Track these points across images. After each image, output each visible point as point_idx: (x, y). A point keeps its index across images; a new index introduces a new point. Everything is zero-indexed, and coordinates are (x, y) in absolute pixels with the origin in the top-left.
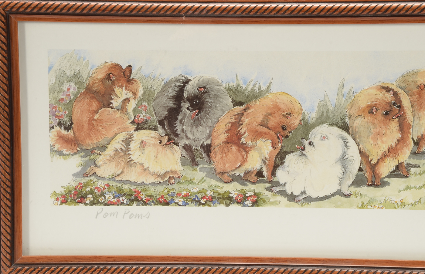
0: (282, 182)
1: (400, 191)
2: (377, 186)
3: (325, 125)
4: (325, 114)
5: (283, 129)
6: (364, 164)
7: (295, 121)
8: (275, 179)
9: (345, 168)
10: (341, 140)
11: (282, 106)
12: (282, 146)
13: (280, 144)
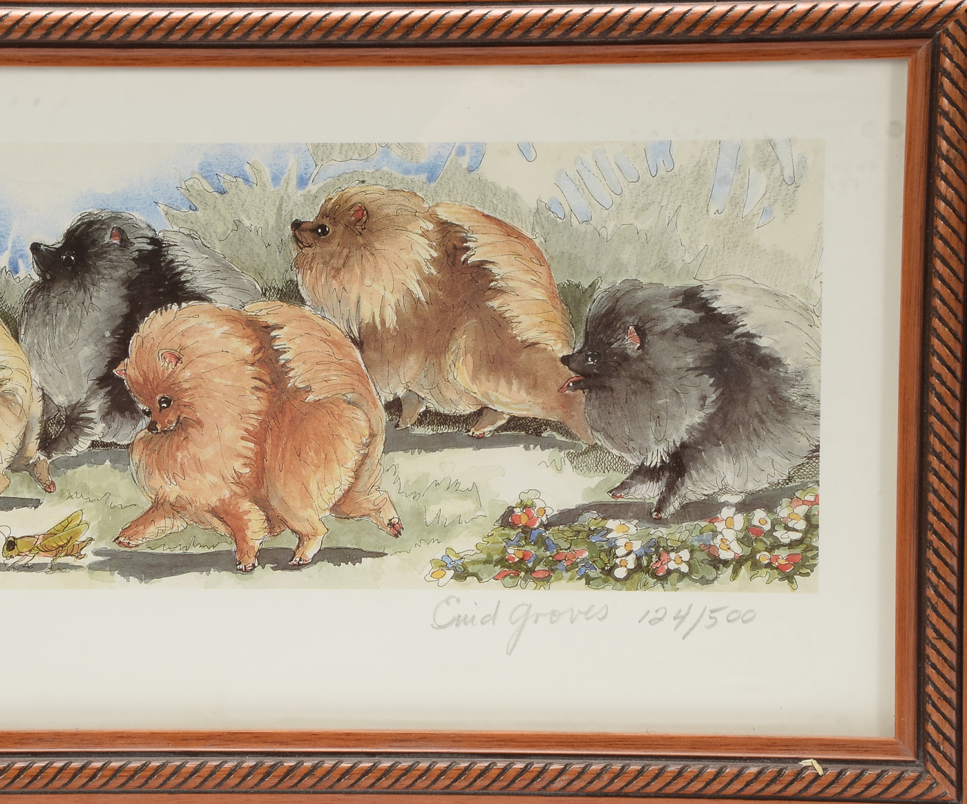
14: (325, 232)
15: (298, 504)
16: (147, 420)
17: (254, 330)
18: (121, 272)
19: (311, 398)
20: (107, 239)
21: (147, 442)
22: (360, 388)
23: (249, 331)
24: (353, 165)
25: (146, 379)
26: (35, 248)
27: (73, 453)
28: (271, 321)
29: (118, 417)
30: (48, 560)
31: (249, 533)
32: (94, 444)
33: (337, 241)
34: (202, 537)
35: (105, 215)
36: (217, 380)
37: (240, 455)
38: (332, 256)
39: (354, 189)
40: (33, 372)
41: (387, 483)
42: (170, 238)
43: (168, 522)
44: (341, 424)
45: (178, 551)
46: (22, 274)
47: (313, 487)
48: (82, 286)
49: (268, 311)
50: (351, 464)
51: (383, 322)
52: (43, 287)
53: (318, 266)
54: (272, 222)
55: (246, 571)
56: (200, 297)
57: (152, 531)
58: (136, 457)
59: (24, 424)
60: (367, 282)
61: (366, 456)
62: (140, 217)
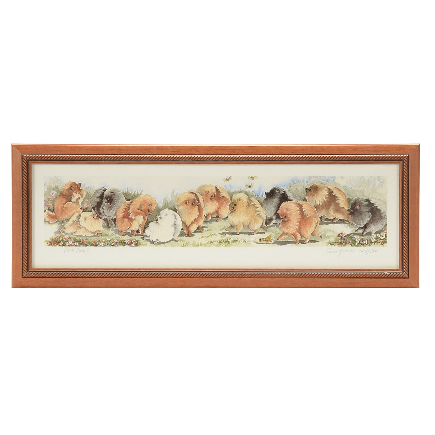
0: (148, 235)
1: (199, 238)
2: (189, 236)
3: (166, 209)
4: (166, 204)
5: (148, 211)
6: (184, 227)
7: (153, 208)
8: (145, 234)
9: (175, 228)
10: (173, 216)
11: (148, 201)
12: (148, 219)
13: (147, 218)
14: (311, 190)
15: (306, 233)
16: (282, 220)
17: (299, 206)
18: (279, 196)
19: (308, 216)
20: (277, 191)
21: (282, 223)
22: (316, 215)
23: (298, 206)
24: (315, 180)
25: (282, 213)
26: (266, 193)
27: (270, 225)
28: (302, 204)
29: (278, 219)
30: (266, 242)
31: (298, 238)
32: (274, 224)
33: (312, 191)
34: (290, 238)
35: (276, 188)
36: (293, 213)
37: (297, 225)
38: (312, 194)
39: (315, 183)
40: (264, 212)
41: (320, 230)
42: (286, 191)
43: (285, 236)
44: (313, 220)
45: (286, 241)
46: (263, 197)
47: (308, 230)
48: (273, 199)
49: (301, 202)
50: (314, 227)
51: (319, 204)
52: (266, 199)
53: (309, 195)
54: (302, 188)
55: (297, 244)
56: (291, 200)
57: (282, 237)
58: (280, 226)
59: (263, 220)
60: (317, 198)
61: (316, 225)
62: (282, 188)
